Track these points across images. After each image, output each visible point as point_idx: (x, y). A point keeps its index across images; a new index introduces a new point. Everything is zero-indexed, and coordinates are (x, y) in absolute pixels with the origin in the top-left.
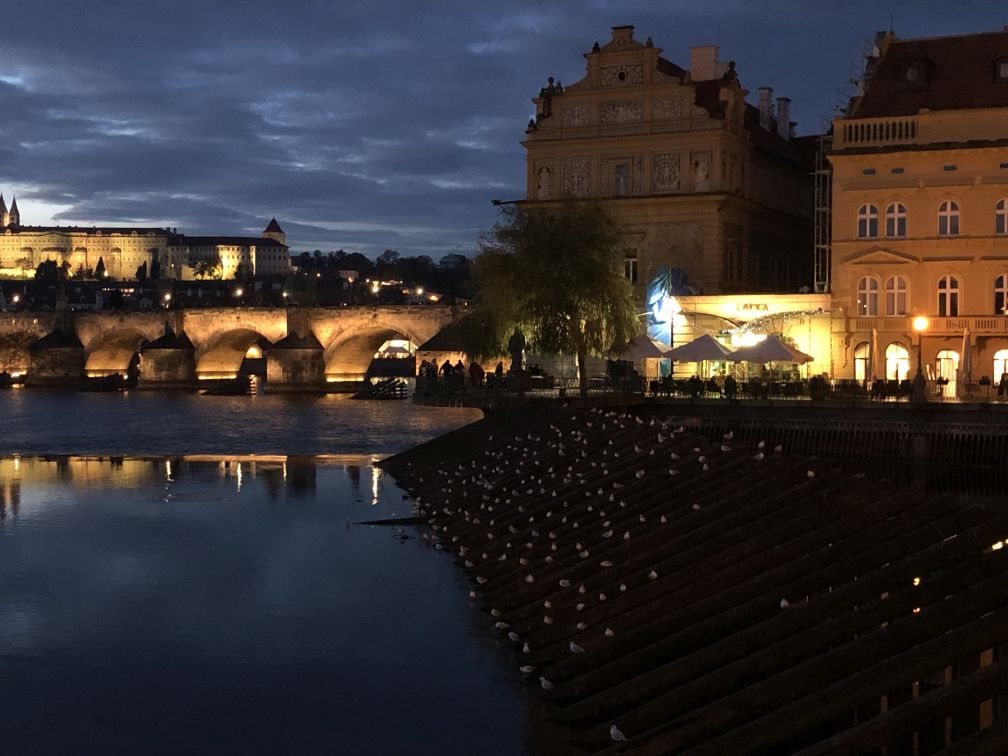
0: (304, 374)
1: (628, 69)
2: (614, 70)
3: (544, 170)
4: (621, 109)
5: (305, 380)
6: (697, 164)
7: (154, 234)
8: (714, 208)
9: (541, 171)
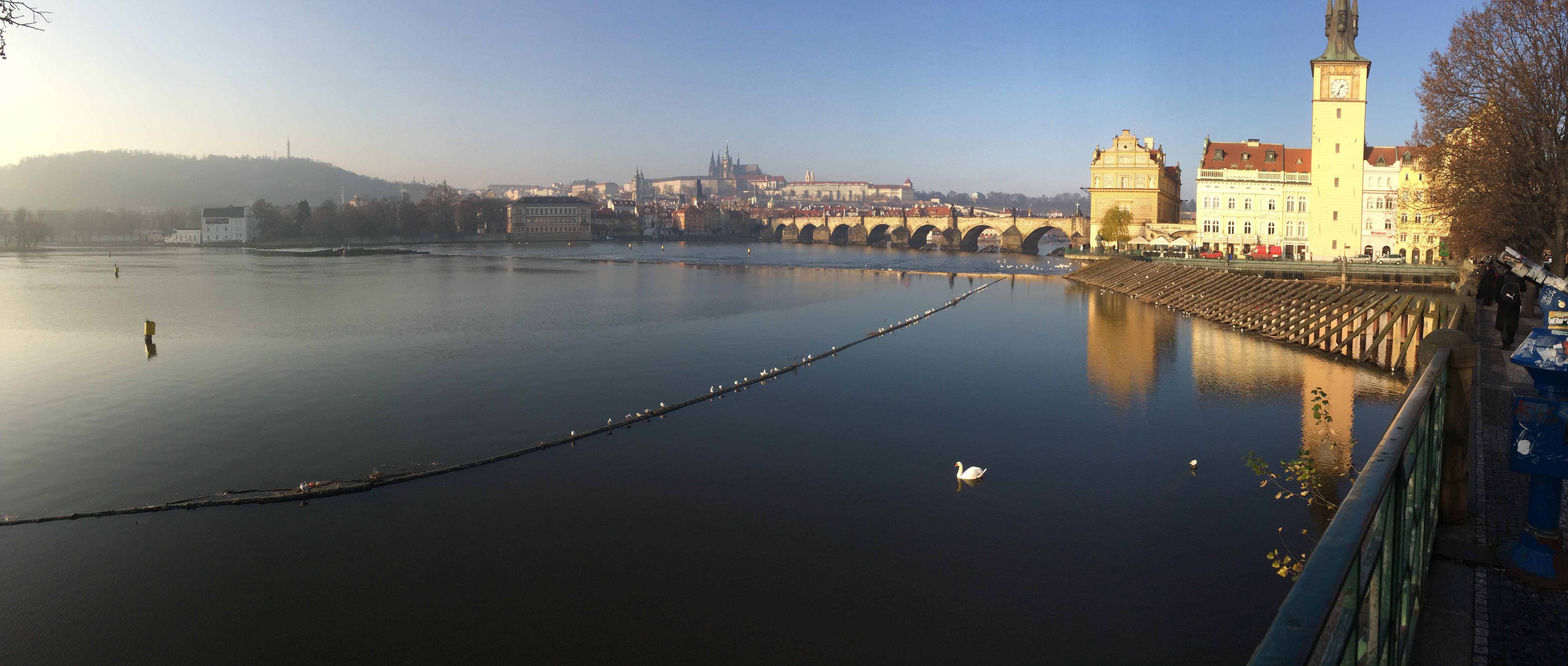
0: (954, 242)
1: (1128, 145)
2: (1123, 145)
3: (1097, 178)
4: (1125, 158)
5: (955, 245)
6: (1150, 179)
7: (863, 184)
8: (1156, 194)
9: (1096, 178)
